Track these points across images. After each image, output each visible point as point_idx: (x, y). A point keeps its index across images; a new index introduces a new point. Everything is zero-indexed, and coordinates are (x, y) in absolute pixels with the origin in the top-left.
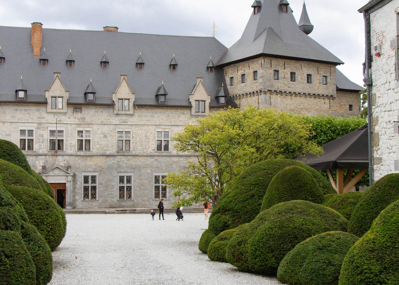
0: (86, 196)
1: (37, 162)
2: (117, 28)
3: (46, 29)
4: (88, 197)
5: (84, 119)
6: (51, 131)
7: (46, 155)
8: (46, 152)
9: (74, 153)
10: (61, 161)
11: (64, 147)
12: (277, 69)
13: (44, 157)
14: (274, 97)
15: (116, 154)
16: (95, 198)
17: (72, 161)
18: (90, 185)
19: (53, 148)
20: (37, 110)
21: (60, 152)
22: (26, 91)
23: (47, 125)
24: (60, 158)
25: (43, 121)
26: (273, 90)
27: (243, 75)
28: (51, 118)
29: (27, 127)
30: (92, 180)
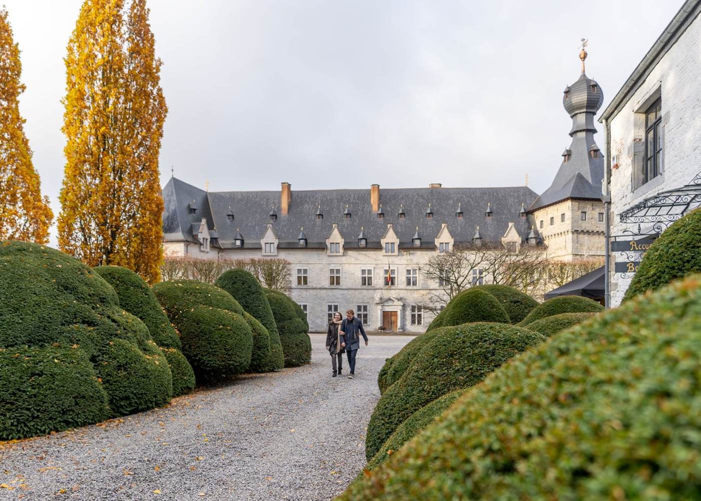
0: (413, 322)
1: (375, 295)
2: (441, 185)
3: (383, 190)
4: (415, 323)
5: (411, 260)
6: (385, 270)
7: (382, 289)
8: (382, 287)
9: (404, 287)
10: (393, 294)
11: (396, 283)
12: (584, 210)
13: (380, 291)
14: (581, 236)
15: (438, 288)
16: (421, 324)
17: (403, 294)
18: (416, 313)
19: (387, 284)
20: (374, 254)
21: (393, 287)
22: (366, 239)
23: (383, 266)
24: (393, 291)
25: (379, 262)
26: (580, 230)
27: (552, 218)
28: (386, 260)
29: (366, 268)
30: (418, 309)
